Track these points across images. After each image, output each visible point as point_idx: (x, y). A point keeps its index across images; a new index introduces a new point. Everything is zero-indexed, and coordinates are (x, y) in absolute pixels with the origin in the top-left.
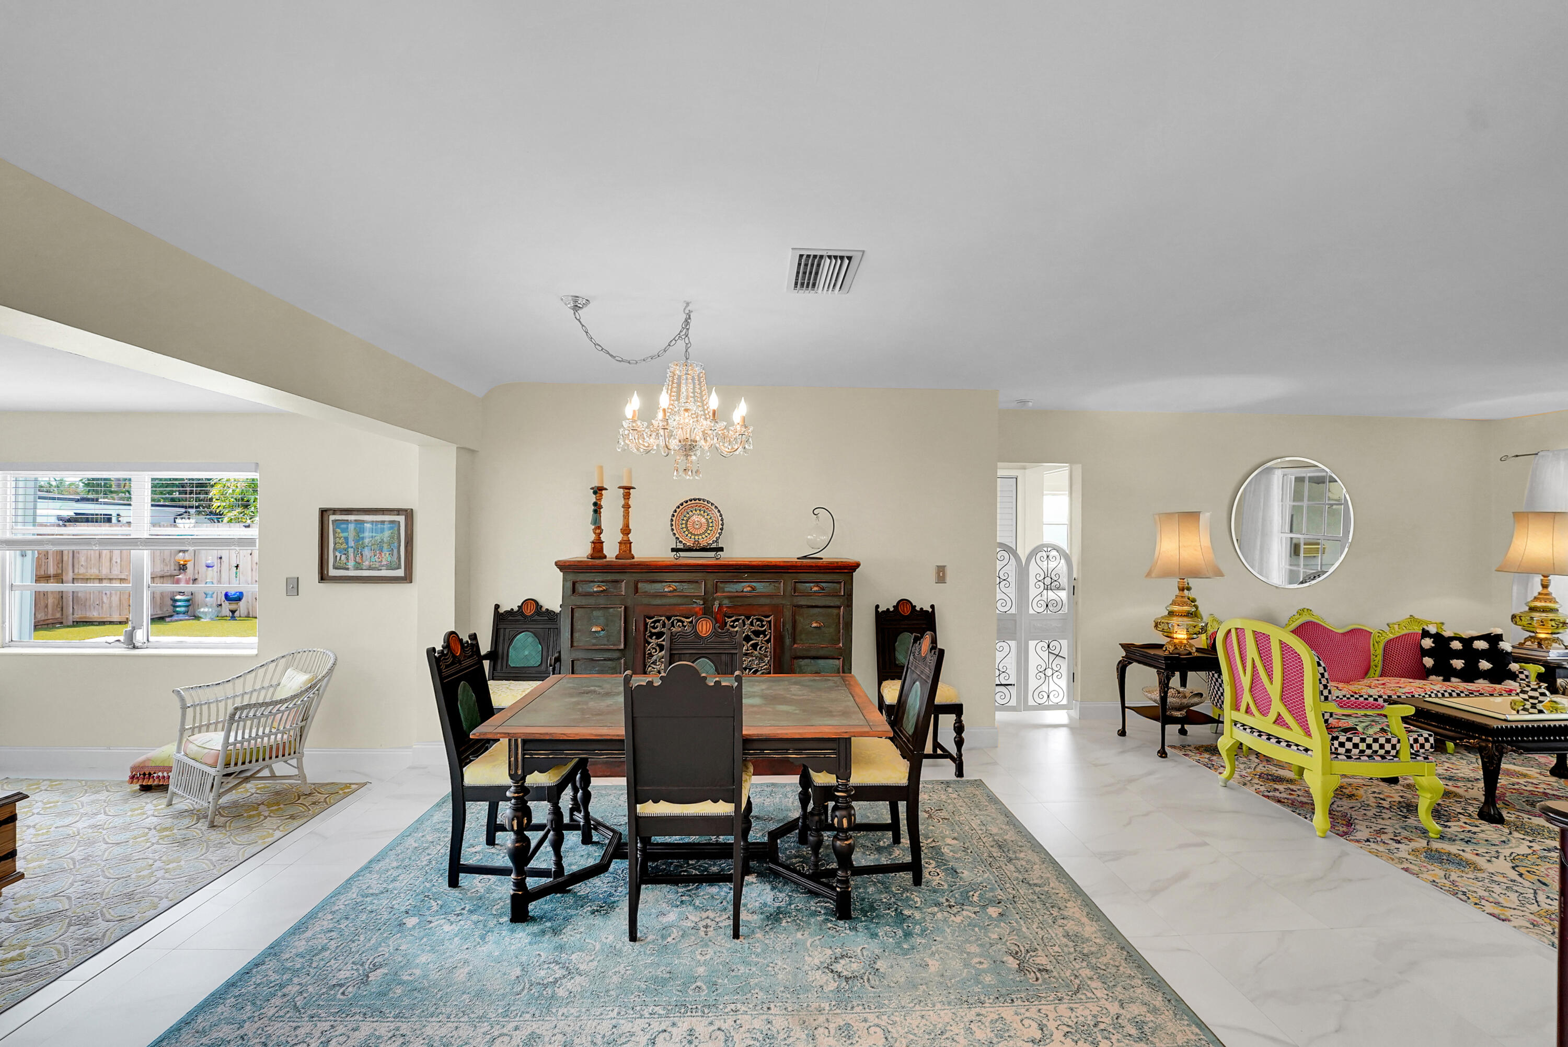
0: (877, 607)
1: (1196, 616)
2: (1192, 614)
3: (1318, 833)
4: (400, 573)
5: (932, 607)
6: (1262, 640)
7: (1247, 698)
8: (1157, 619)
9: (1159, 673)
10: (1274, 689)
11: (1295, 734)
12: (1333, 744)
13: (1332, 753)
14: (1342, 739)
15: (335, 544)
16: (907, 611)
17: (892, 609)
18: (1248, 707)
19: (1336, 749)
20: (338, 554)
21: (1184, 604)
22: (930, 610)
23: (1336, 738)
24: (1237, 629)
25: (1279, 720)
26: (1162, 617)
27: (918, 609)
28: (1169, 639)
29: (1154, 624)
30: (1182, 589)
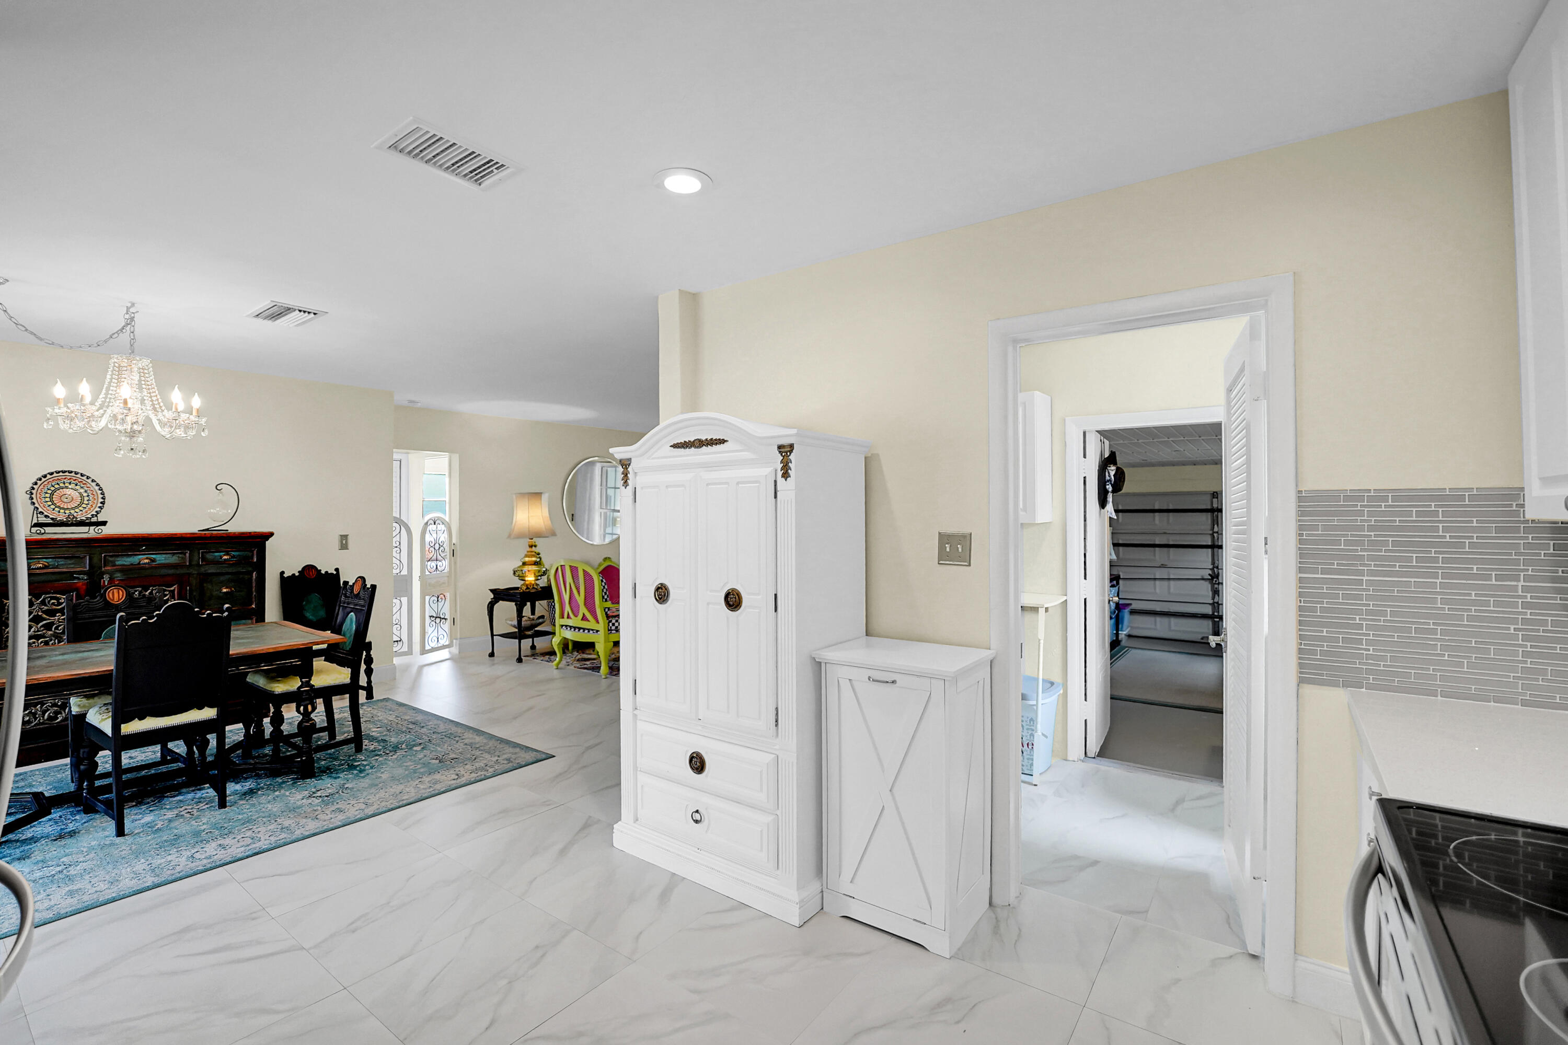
0: (282, 573)
1: (540, 564)
2: (537, 563)
3: (604, 677)
5: (337, 570)
6: (574, 570)
7: (567, 609)
8: (515, 568)
9: (516, 605)
10: (580, 599)
11: (591, 624)
12: (609, 625)
13: (609, 630)
14: (614, 621)
16: (313, 574)
17: (297, 574)
18: (568, 614)
19: (611, 627)
21: (533, 556)
22: (335, 573)
23: (610, 621)
24: (561, 566)
25: (584, 618)
26: (519, 567)
27: (323, 572)
28: (523, 582)
29: (512, 572)
30: (531, 546)
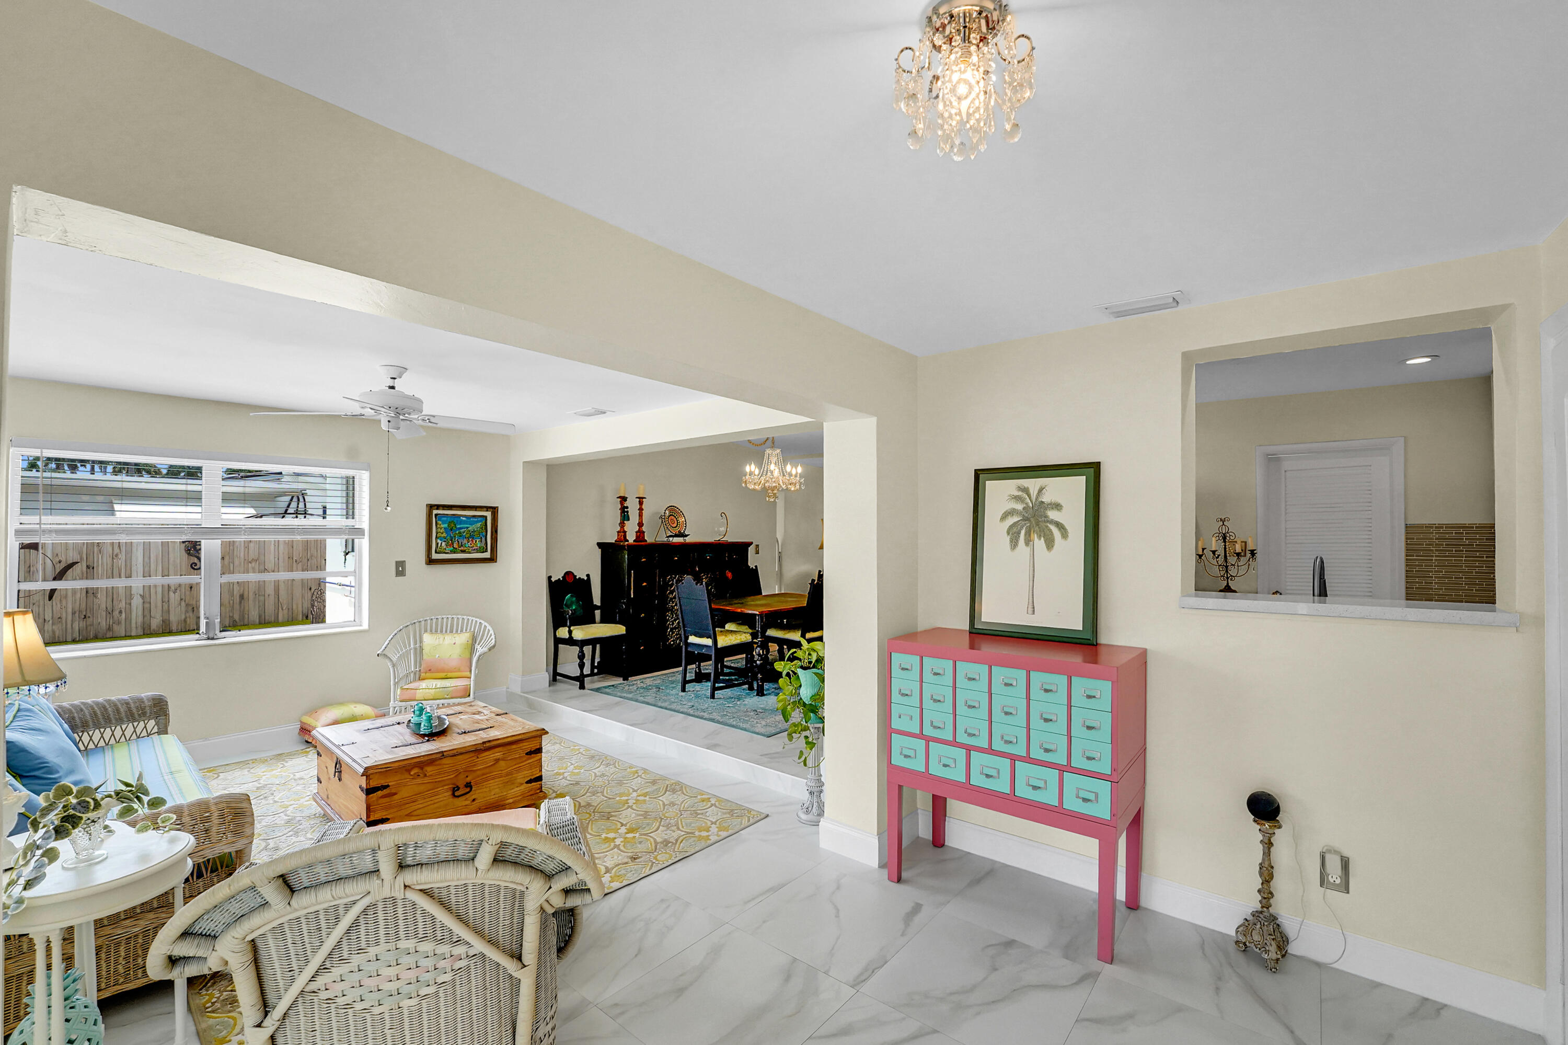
4: (487, 555)
15: (437, 533)
20: (439, 542)
